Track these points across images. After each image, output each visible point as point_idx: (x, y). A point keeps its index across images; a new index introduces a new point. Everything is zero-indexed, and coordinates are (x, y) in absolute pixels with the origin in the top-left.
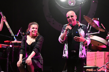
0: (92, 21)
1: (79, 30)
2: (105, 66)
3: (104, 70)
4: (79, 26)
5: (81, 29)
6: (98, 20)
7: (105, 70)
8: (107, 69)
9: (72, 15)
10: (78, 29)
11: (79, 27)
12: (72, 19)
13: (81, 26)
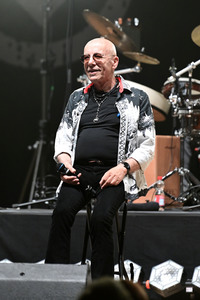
0: (114, 31)
1: (120, 105)
2: (161, 185)
3: (155, 200)
4: (121, 91)
5: (126, 100)
6: (136, 24)
7: (158, 199)
8: (166, 194)
9: (100, 52)
10: (118, 101)
11: (121, 94)
12: (98, 64)
13: (127, 92)
